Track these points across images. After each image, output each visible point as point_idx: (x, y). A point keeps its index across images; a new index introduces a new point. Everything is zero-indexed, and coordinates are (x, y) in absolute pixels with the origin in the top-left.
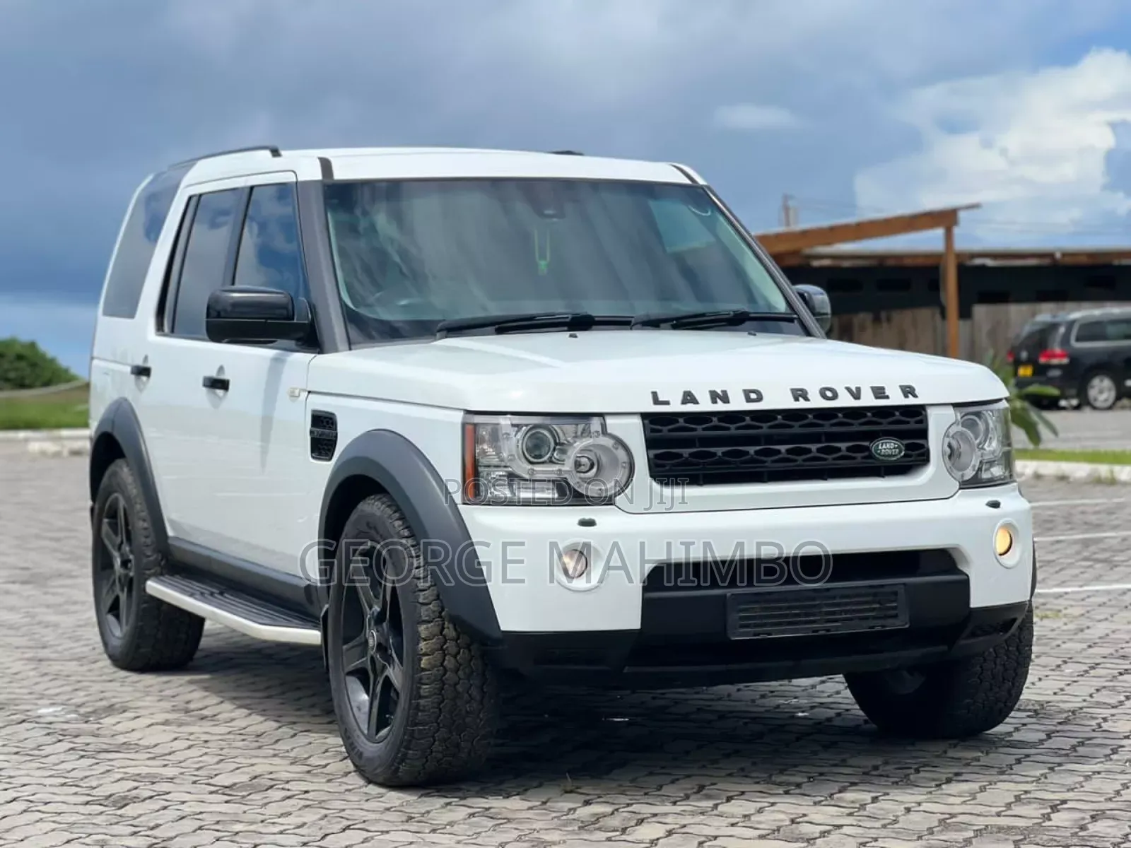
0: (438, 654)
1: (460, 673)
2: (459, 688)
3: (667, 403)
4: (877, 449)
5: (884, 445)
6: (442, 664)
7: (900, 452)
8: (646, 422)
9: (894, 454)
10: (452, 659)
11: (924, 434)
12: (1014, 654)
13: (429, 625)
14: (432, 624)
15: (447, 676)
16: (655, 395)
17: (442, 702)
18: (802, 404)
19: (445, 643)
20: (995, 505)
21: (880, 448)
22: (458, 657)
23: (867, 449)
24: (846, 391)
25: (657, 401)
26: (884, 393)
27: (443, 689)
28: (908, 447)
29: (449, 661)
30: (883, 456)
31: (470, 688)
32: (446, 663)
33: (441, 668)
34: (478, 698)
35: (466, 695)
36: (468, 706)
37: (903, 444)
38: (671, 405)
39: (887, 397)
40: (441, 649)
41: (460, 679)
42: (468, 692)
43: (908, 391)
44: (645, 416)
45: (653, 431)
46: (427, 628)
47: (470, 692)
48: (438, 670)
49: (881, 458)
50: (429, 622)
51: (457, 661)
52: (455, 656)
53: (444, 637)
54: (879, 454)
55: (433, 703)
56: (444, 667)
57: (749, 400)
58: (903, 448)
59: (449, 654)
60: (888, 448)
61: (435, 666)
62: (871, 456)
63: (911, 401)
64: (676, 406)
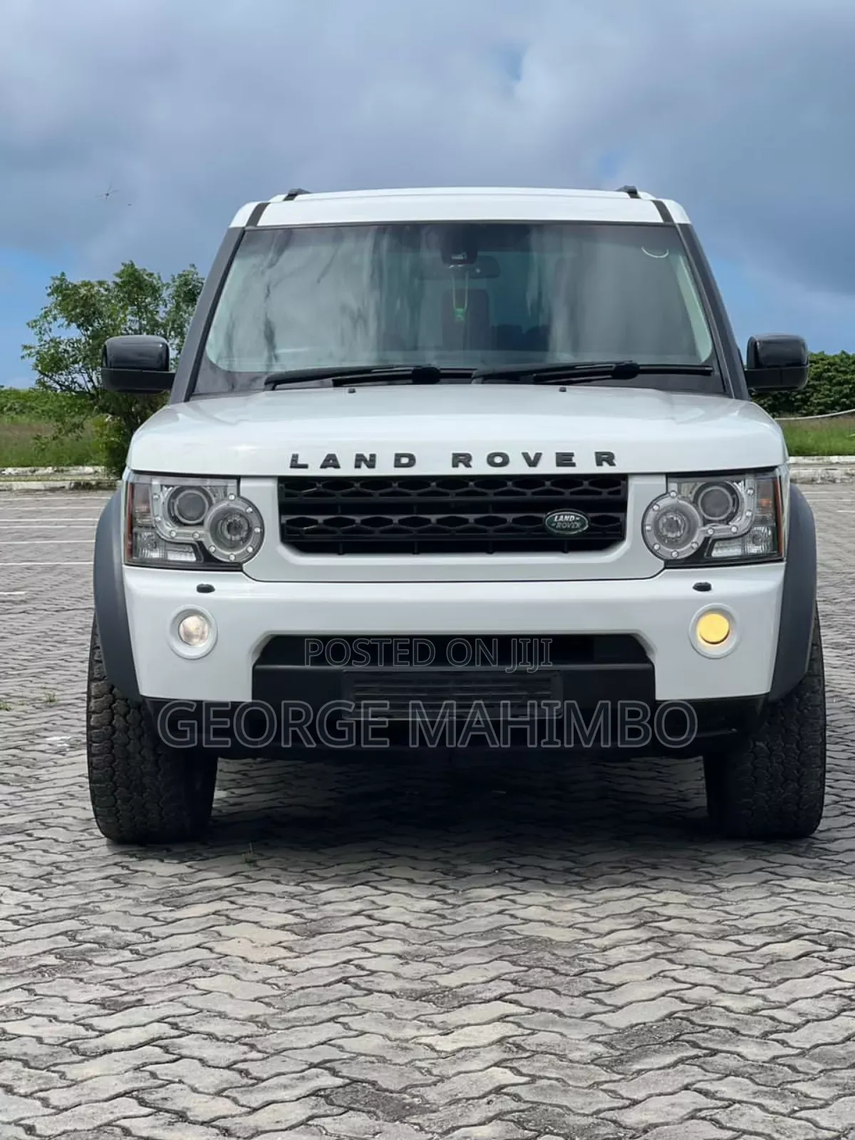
0: (106, 713)
1: (131, 733)
2: (130, 748)
3: (305, 466)
4: (552, 520)
5: (562, 517)
6: (110, 723)
7: (583, 526)
8: (282, 485)
9: (573, 527)
10: (121, 718)
11: (623, 506)
12: (795, 753)
13: (99, 683)
14: (103, 682)
15: (116, 736)
16: (295, 458)
17: (114, 761)
18: (462, 470)
19: (114, 702)
20: (704, 587)
21: (556, 520)
22: (128, 717)
23: (540, 520)
24: (522, 457)
25: (295, 464)
26: (571, 460)
27: (113, 747)
28: (593, 520)
29: (118, 720)
30: (559, 529)
31: (142, 749)
32: (114, 722)
33: (109, 727)
34: (152, 758)
35: (138, 757)
36: (142, 767)
37: (587, 518)
38: (309, 468)
39: (574, 465)
40: (110, 707)
41: (130, 739)
42: (140, 753)
43: (605, 458)
44: (281, 479)
45: (288, 495)
46: (98, 686)
47: (142, 753)
48: (106, 729)
49: (556, 531)
50: (100, 680)
51: (127, 722)
52: (125, 716)
53: (114, 696)
54: (554, 527)
55: (104, 761)
56: (113, 727)
57: (398, 464)
58: (587, 522)
59: (117, 713)
60: (566, 519)
61: (102, 725)
62: (544, 529)
63: (606, 469)
64: (315, 471)
